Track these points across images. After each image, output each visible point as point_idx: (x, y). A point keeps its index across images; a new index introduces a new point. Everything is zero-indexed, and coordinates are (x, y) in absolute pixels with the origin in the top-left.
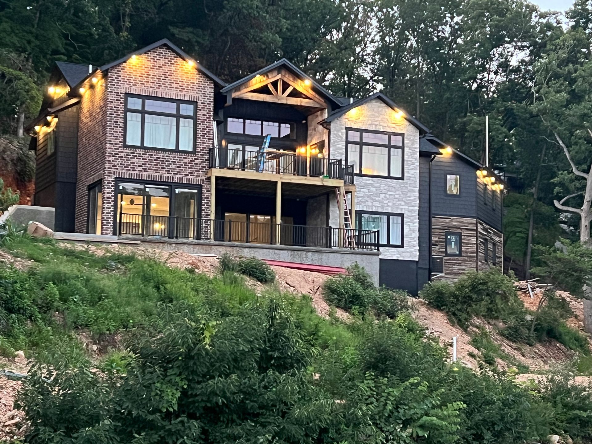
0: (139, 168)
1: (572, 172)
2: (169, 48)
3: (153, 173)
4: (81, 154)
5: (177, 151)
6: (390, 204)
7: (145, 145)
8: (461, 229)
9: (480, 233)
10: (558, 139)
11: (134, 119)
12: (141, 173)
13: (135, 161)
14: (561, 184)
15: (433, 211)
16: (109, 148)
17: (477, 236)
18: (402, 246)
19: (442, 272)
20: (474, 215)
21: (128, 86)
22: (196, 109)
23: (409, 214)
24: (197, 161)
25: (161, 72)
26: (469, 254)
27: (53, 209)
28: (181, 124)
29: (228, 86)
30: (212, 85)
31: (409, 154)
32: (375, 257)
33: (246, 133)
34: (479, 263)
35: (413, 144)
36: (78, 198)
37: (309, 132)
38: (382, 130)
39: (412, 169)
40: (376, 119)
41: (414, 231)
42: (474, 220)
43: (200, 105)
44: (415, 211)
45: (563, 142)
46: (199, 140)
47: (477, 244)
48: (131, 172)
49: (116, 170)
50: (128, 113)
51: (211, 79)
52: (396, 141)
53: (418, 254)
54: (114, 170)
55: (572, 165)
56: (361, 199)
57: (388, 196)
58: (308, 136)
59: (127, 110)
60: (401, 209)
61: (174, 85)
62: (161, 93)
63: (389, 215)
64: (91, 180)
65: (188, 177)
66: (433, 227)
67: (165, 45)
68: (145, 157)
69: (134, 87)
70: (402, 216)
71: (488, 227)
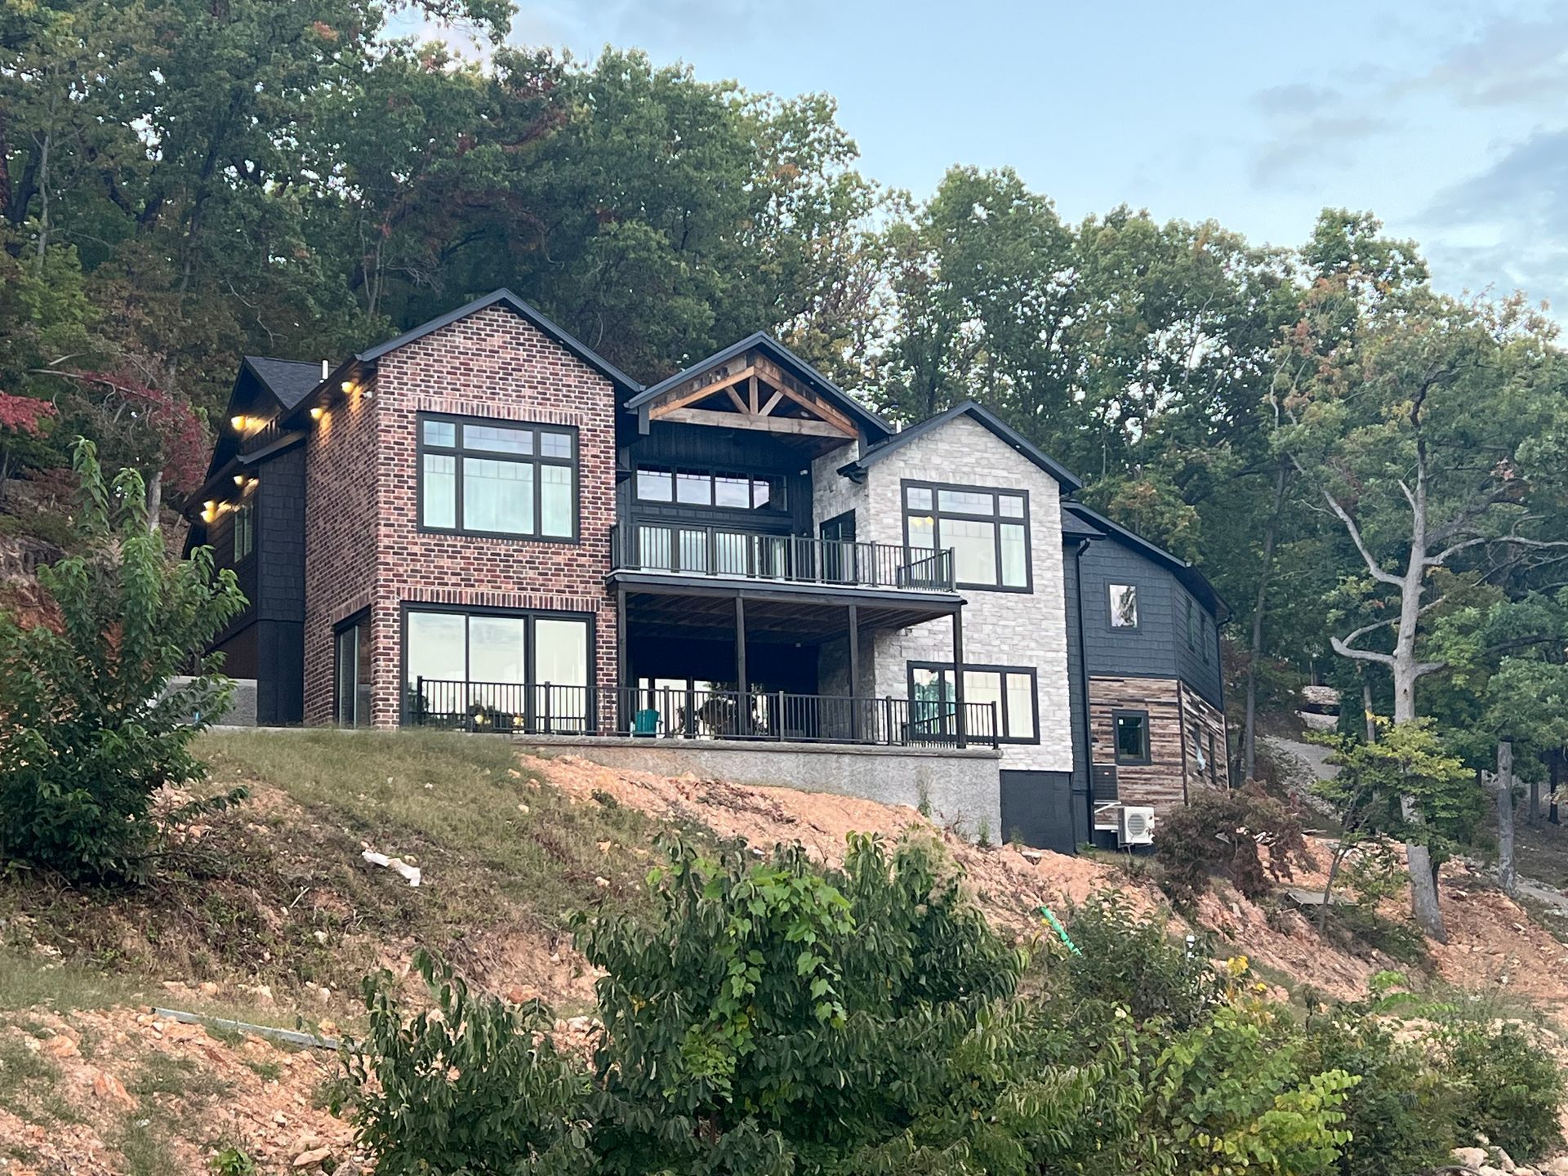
0: (454, 579)
1: (1369, 576)
2: (512, 309)
3: (485, 589)
4: (313, 557)
5: (537, 537)
6: (1005, 648)
7: (466, 527)
8: (1147, 703)
9: (1187, 712)
10: (1333, 504)
11: (439, 469)
12: (458, 589)
13: (446, 562)
14: (1343, 603)
15: (1089, 668)
16: (386, 536)
17: (1181, 718)
18: (1035, 740)
19: (1115, 798)
20: (1173, 672)
21: (422, 396)
22: (577, 445)
23: (1048, 668)
24: (582, 560)
25: (496, 363)
26: (1166, 759)
27: (254, 683)
28: (545, 478)
29: (645, 393)
30: (610, 390)
31: (1041, 536)
32: (989, 764)
33: (679, 500)
34: (1189, 778)
35: (1047, 513)
36: (309, 655)
37: (816, 496)
38: (978, 484)
39: (1049, 569)
40: (965, 460)
41: (1059, 706)
42: (1172, 684)
43: (585, 435)
44: (1059, 662)
45: (1344, 510)
46: (585, 513)
47: (1182, 735)
48: (436, 588)
49: (402, 585)
50: (426, 456)
51: (607, 376)
52: (1011, 507)
53: (1071, 756)
54: (396, 585)
55: (1368, 559)
56: (941, 636)
57: (999, 630)
58: (816, 504)
59: (423, 450)
60: (1030, 657)
61: (527, 392)
62: (497, 407)
63: (1003, 671)
64: (340, 612)
65: (564, 596)
66: (1092, 700)
67: (503, 302)
68: (468, 553)
69: (436, 398)
70: (1032, 672)
71: (1198, 698)
